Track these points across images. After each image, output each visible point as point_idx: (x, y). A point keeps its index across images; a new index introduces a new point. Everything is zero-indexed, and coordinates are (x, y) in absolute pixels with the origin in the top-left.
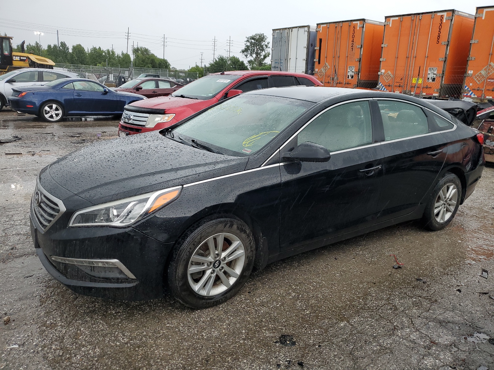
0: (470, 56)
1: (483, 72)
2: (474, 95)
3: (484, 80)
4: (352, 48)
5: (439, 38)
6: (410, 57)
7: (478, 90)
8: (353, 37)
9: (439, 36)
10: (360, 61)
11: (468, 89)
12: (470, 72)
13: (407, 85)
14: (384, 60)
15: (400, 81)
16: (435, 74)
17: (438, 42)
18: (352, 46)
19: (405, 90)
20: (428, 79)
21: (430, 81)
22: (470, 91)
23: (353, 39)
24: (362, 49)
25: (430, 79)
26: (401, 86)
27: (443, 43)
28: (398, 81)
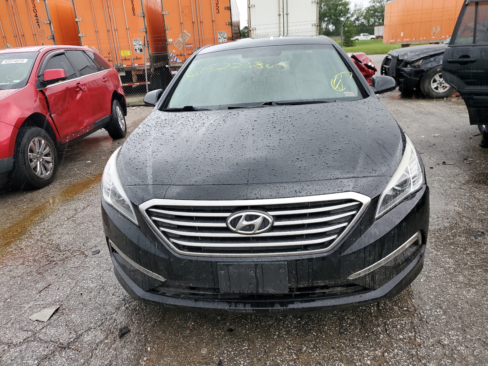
0: (166, 26)
1: (180, 39)
2: (179, 60)
3: (184, 46)
4: (39, 25)
5: (133, 10)
6: (111, 31)
7: (181, 55)
8: (35, 11)
9: (133, 9)
10: (54, 39)
11: (172, 55)
12: (170, 40)
13: (116, 58)
14: (84, 36)
15: (108, 56)
16: (141, 45)
17: (134, 14)
18: (37, 22)
19: (116, 64)
20: (136, 50)
21: (138, 51)
22: (175, 57)
23: (35, 14)
24: (51, 24)
25: (137, 50)
26: (111, 61)
27: (140, 15)
28: (106, 56)
